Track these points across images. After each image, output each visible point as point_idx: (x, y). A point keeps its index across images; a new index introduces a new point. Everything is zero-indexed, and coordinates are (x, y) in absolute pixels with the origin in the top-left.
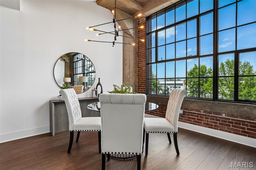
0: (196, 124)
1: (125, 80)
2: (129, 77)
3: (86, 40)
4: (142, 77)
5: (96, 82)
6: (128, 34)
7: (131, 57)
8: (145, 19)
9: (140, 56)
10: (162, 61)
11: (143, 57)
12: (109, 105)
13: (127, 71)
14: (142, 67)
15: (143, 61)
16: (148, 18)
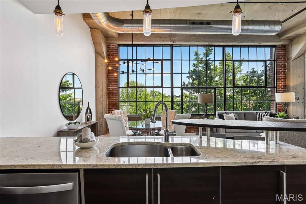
1: (98, 103)
2: (102, 99)
4: (114, 100)
6: (101, 56)
7: (103, 80)
8: (117, 46)
9: (110, 79)
10: (133, 87)
11: (114, 81)
13: (100, 94)
15: (114, 85)
16: (119, 45)
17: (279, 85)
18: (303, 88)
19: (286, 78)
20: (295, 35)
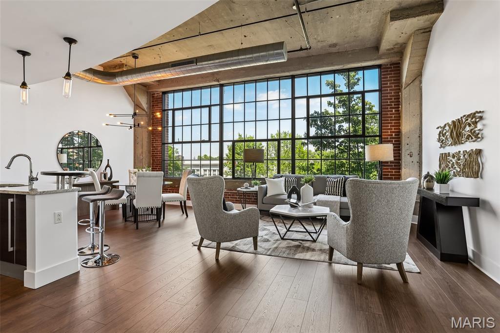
1: (136, 161)
2: (141, 157)
3: (104, 124)
4: (157, 158)
5: (104, 164)
6: (141, 108)
7: (144, 135)
8: (161, 94)
9: (154, 134)
10: (179, 143)
11: (158, 136)
13: (139, 151)
14: (157, 147)
15: (158, 140)
16: (164, 93)
17: (385, 132)
18: (418, 135)
19: (399, 120)
20: (396, 45)
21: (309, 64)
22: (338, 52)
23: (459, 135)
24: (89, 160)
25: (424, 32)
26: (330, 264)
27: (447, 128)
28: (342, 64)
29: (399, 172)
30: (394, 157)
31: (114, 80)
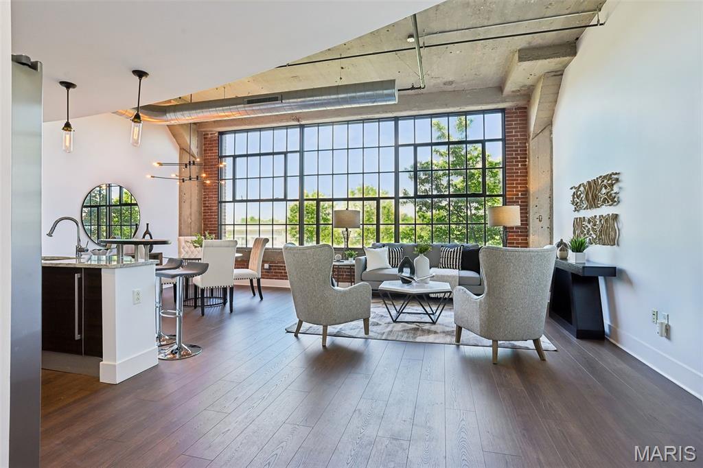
0: (283, 279)
1: (182, 226)
2: (189, 221)
3: (149, 176)
4: (212, 221)
6: (189, 153)
7: (192, 190)
8: (217, 134)
9: (207, 189)
10: (242, 201)
11: (212, 192)
12: (211, 248)
13: (186, 212)
14: (211, 206)
15: (212, 197)
16: (221, 133)
17: (510, 191)
18: (548, 195)
19: (526, 176)
20: (522, 87)
21: (417, 104)
22: (454, 91)
23: (595, 197)
24: (108, 224)
25: (555, 75)
26: (458, 346)
27: (582, 189)
28: (458, 106)
29: (526, 240)
30: (521, 221)
31: (165, 118)
